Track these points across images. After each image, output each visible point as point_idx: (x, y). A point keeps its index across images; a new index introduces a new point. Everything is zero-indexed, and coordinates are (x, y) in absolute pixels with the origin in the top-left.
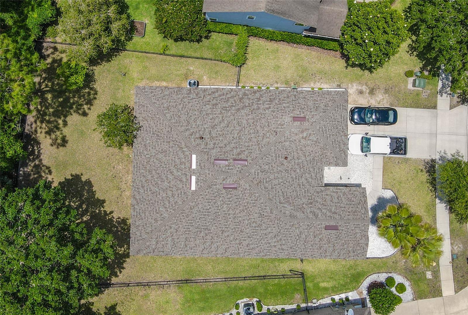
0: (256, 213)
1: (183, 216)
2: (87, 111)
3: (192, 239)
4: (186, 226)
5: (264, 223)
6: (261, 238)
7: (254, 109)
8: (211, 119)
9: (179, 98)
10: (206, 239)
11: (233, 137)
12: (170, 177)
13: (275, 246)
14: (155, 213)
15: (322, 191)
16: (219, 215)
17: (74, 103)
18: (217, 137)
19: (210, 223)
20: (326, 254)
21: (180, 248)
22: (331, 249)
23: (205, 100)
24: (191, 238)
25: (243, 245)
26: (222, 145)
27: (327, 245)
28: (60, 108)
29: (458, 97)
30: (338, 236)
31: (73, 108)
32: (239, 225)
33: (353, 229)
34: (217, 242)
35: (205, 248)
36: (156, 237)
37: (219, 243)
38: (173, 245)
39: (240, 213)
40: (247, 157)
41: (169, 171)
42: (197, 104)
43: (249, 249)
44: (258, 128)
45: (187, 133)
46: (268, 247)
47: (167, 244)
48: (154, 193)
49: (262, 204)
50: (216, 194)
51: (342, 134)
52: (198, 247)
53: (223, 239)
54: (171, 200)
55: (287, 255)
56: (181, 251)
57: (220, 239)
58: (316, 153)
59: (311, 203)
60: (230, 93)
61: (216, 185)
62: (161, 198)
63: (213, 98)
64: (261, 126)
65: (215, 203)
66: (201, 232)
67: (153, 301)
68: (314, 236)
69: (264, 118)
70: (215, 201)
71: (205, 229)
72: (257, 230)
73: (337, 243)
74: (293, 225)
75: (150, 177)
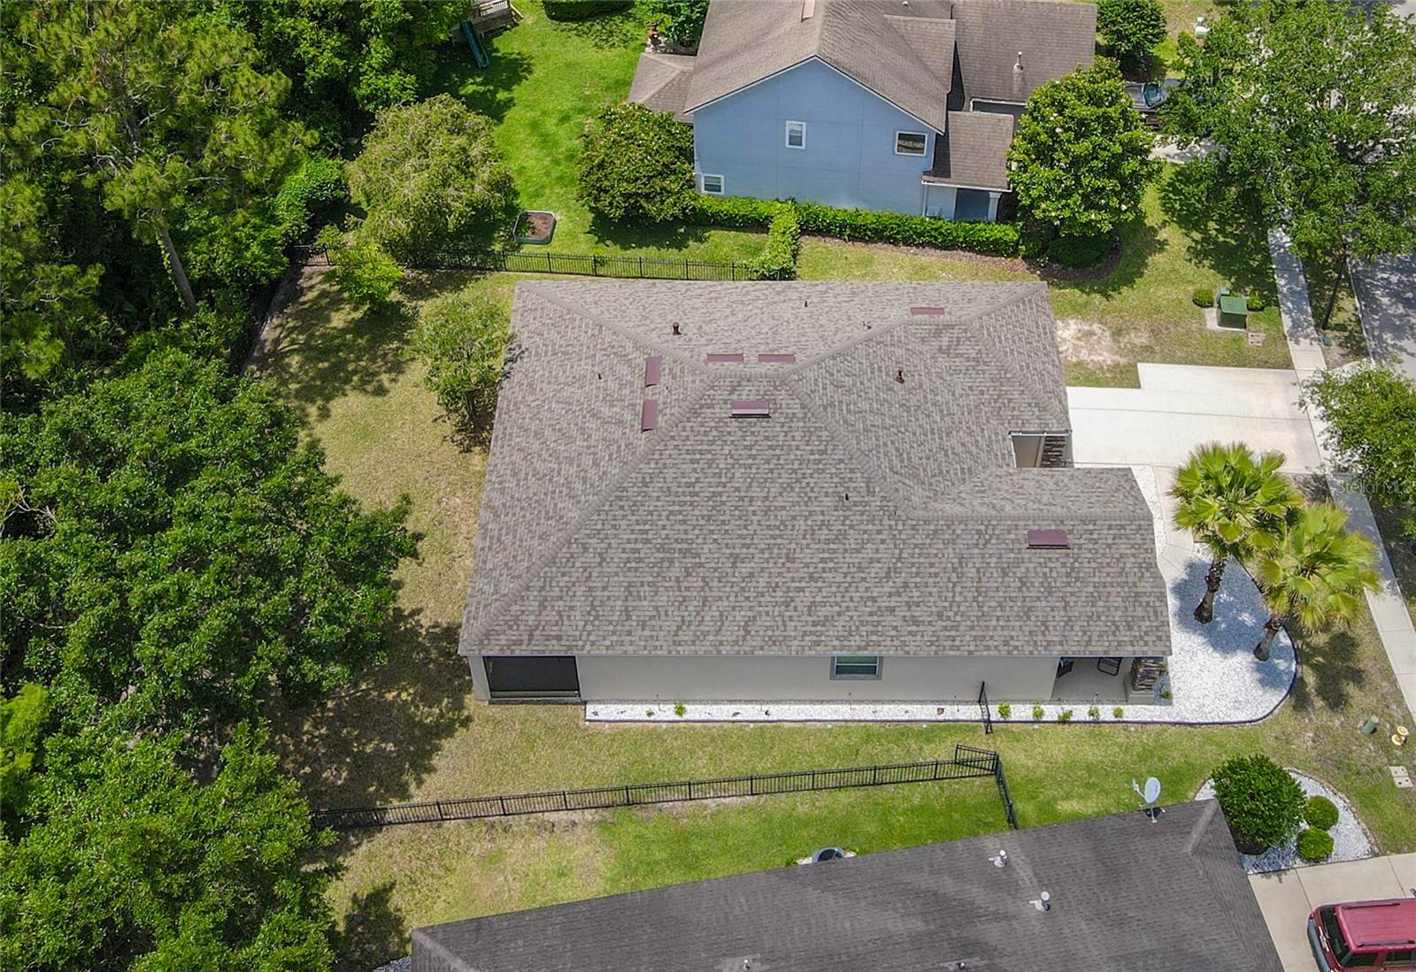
0: (826, 495)
1: (622, 507)
2: (386, 384)
3: (647, 588)
4: (629, 541)
5: (851, 527)
6: (848, 579)
7: (811, 302)
8: (701, 315)
9: (624, 292)
10: (687, 589)
11: (758, 333)
12: (591, 424)
13: (892, 610)
14: (542, 521)
15: (1010, 475)
16: (723, 503)
17: (355, 372)
18: (715, 333)
19: (697, 532)
20: (1049, 638)
21: (611, 623)
22: (1060, 615)
23: (688, 293)
24: (642, 584)
25: (795, 609)
26: (730, 341)
27: (1044, 604)
28: (318, 383)
29: (1340, 345)
30: (1073, 569)
31: (351, 380)
32: (781, 537)
33: (1110, 541)
34: (720, 598)
35: (683, 621)
36: (541, 584)
37: (726, 603)
38: (589, 613)
39: (781, 494)
40: (794, 353)
41: (588, 415)
42: (668, 298)
43: (815, 624)
44: (823, 322)
45: (642, 329)
46: (871, 614)
47: (572, 608)
48: (545, 475)
49: (842, 466)
50: (714, 433)
51: (1044, 359)
52: (663, 618)
53: (736, 589)
54: (591, 473)
55: (932, 643)
56: (614, 633)
57: (728, 589)
58: (982, 393)
59: (983, 492)
60: (754, 286)
61: (711, 406)
62: (562, 481)
63: (711, 291)
64: (829, 320)
65: (710, 463)
66: (671, 561)
67: (514, 872)
68: (1003, 569)
69: (836, 311)
70: (709, 456)
71: (684, 553)
72: (835, 551)
73: (1072, 594)
74: (935, 532)
75: (536, 446)
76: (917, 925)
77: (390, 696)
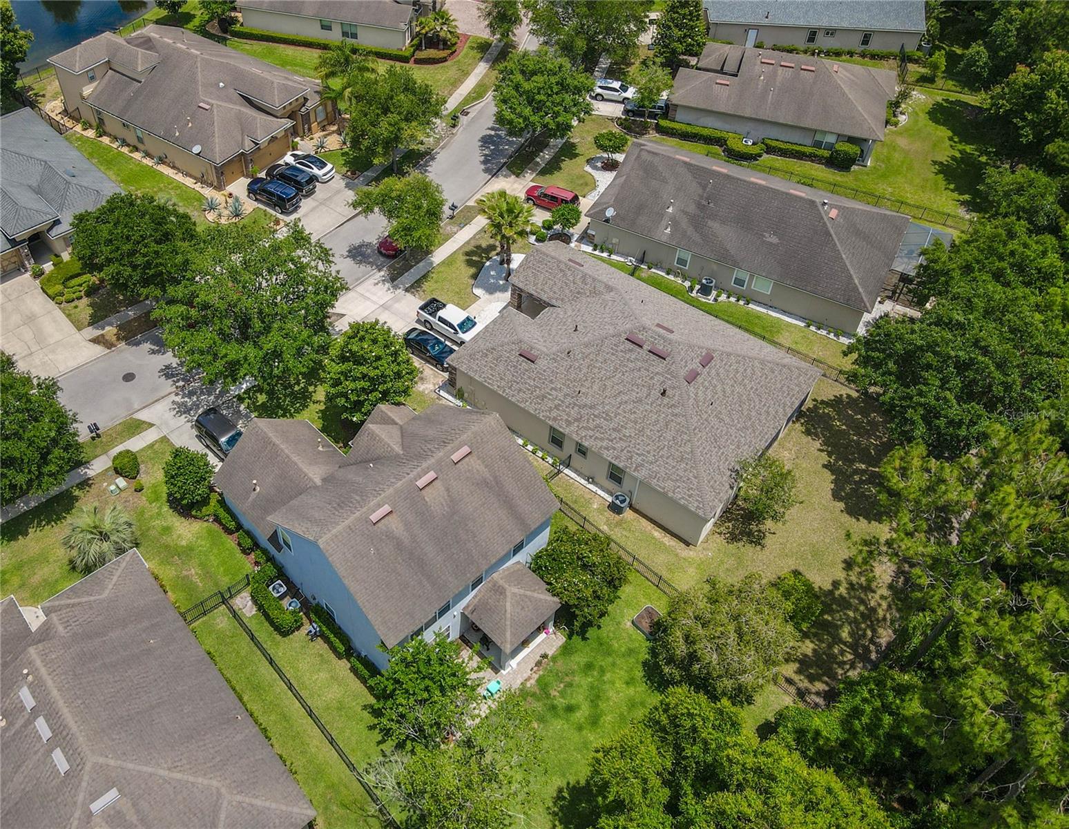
7: (572, 397)
8: (635, 413)
9: (658, 466)
11: (623, 375)
12: (728, 390)
15: (557, 299)
18: (643, 386)
23: (624, 444)
26: (644, 372)
40: (624, 342)
41: (726, 396)
42: (639, 444)
44: (585, 370)
45: (676, 411)
48: (758, 395)
54: (741, 370)
59: (578, 293)
60: (585, 436)
62: (753, 383)
63: (612, 441)
64: (580, 371)
69: (568, 380)
75: (753, 413)
76: (710, 223)
77: (844, 427)
